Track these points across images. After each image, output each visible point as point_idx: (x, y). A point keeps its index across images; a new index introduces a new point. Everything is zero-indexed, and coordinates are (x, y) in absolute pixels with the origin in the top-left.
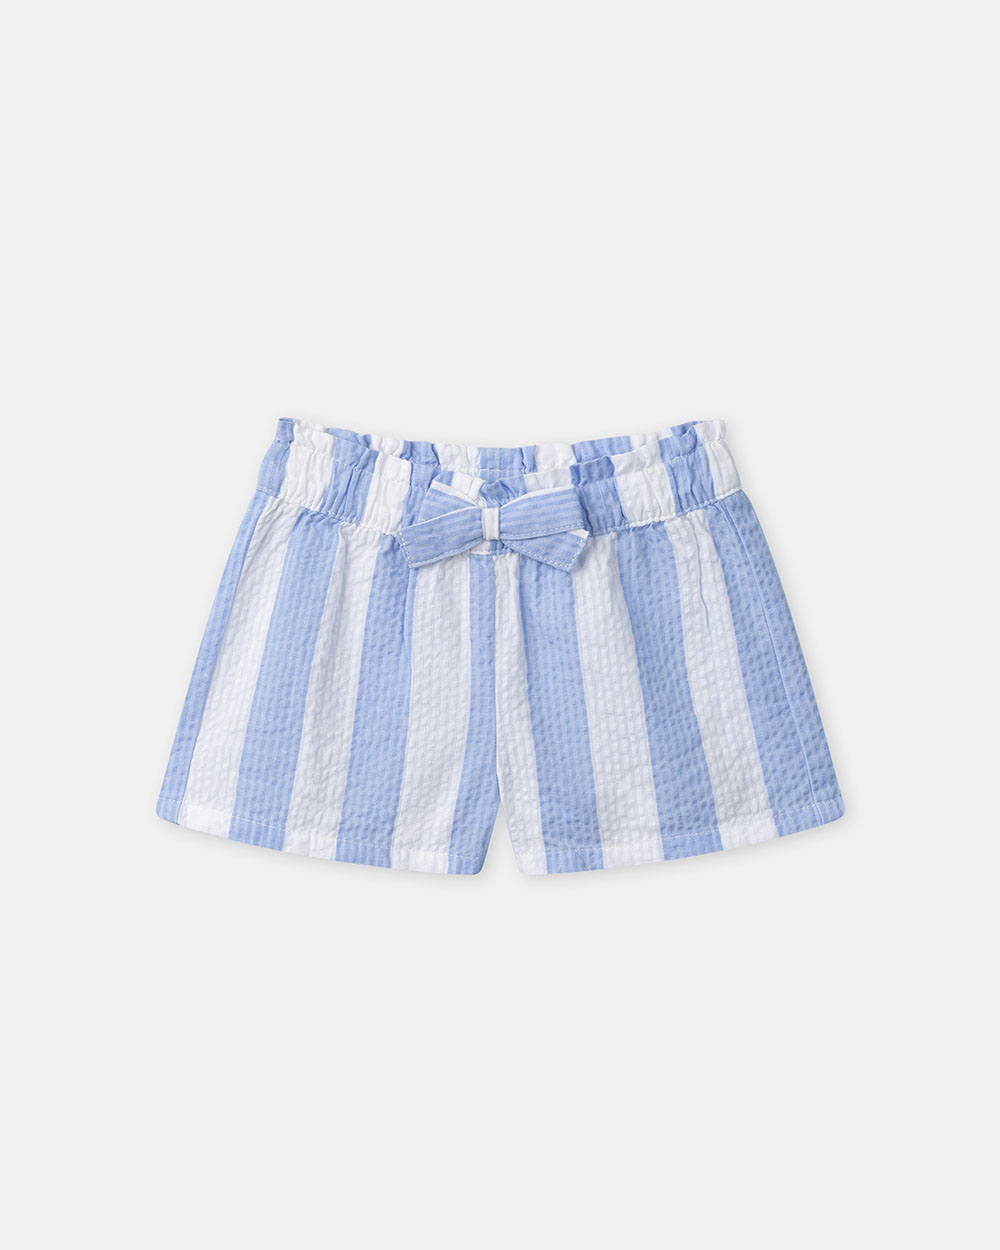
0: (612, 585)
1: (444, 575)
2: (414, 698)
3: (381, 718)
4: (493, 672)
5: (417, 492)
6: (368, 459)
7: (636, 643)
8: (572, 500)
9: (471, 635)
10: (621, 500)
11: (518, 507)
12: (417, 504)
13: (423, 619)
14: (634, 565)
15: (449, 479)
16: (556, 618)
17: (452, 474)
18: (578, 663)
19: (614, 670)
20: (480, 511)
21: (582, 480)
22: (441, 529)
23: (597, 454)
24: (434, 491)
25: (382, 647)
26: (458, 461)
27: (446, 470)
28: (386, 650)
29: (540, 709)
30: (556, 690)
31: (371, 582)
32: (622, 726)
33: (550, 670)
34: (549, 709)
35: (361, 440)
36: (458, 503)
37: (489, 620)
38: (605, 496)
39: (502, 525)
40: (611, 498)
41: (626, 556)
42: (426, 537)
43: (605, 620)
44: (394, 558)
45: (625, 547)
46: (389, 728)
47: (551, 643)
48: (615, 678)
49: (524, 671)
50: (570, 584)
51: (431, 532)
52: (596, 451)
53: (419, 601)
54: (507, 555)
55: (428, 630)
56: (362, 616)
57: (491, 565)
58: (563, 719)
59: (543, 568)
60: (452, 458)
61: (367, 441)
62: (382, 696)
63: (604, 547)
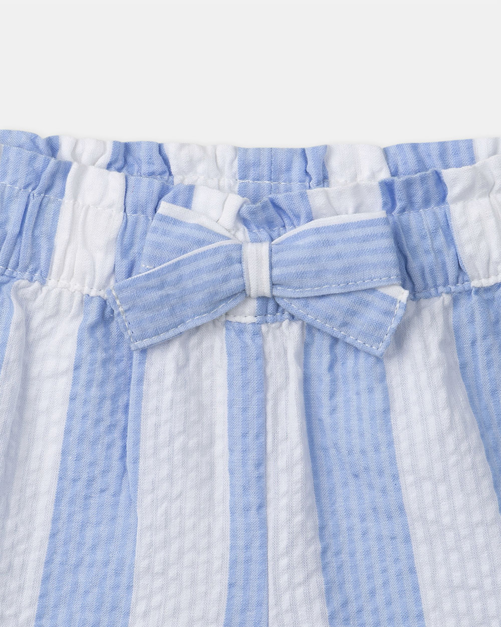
0: (448, 381)
1: (187, 360)
2: (141, 564)
3: (86, 592)
4: (263, 524)
5: (136, 223)
6: (53, 176)
7: (494, 476)
8: (382, 235)
9: (231, 462)
10: (457, 242)
11: (301, 242)
12: (137, 240)
13: (156, 435)
14: (480, 348)
15: (187, 198)
16: (362, 435)
17: (191, 189)
18: (401, 508)
19: (461, 518)
20: (240, 247)
21: (399, 205)
22: (180, 279)
23: (421, 165)
24: (165, 219)
25: (91, 481)
26: (201, 168)
27: (182, 181)
28: (97, 485)
29: (341, 585)
30: (368, 553)
31: (71, 375)
32: (477, 606)
33: (356, 520)
34: (357, 584)
35: (42, 146)
36: (204, 236)
37: (257, 436)
38: (434, 234)
39: (276, 272)
40: (441, 239)
41: (467, 334)
42: (155, 295)
43: (441, 439)
44: (107, 335)
45: (465, 319)
46: (98, 609)
47: (356, 476)
48: (464, 532)
49: (313, 522)
50: (383, 378)
51: (162, 286)
52: (420, 161)
53: (149, 405)
54: (286, 322)
55: (164, 453)
56: (56, 431)
57: (258, 340)
58: (380, 599)
59: (339, 349)
60: (192, 164)
61: (52, 146)
62: (87, 559)
63: (433, 318)
